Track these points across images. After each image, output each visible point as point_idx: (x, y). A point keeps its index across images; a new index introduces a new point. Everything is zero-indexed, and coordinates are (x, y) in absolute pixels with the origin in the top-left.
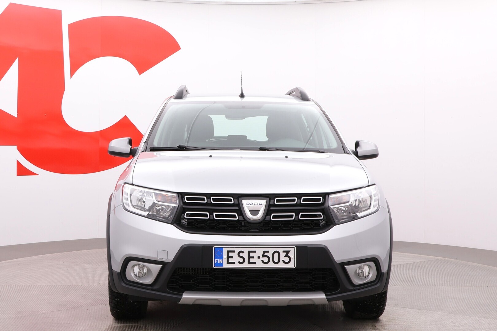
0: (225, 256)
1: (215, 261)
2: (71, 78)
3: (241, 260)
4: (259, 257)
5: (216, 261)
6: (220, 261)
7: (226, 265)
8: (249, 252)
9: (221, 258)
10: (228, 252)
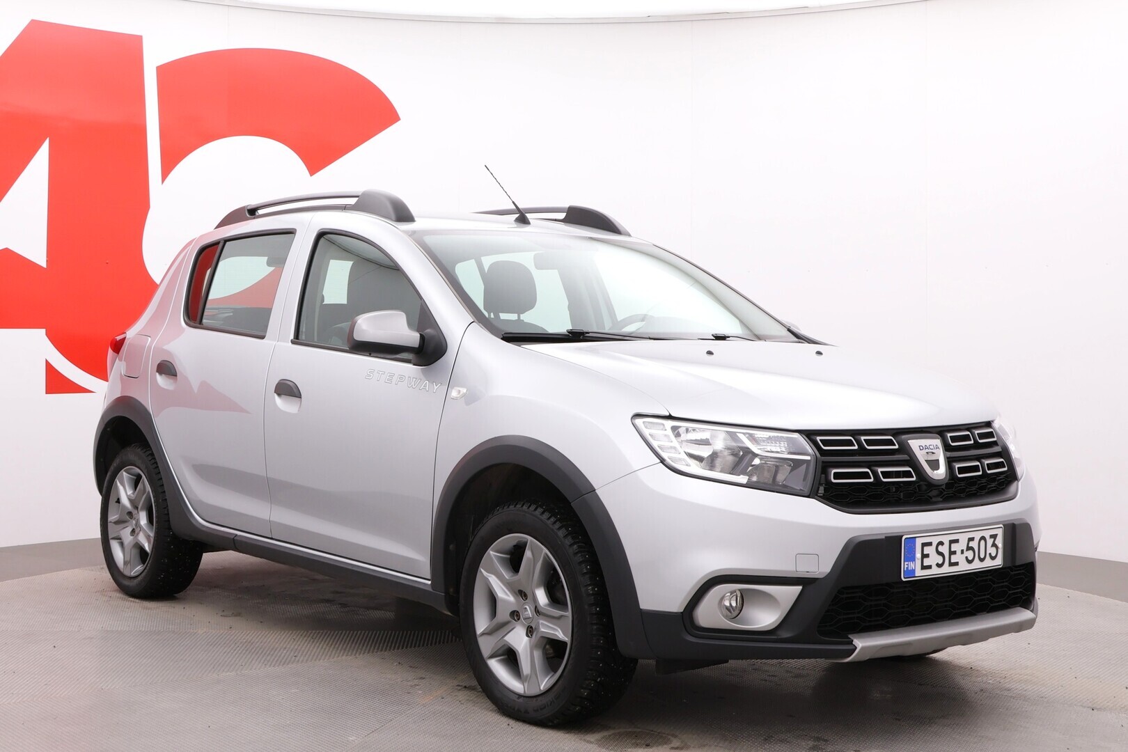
0: (918, 555)
1: (904, 565)
2: (163, 182)
3: (940, 560)
4: (962, 552)
5: (906, 566)
6: (911, 565)
7: (920, 573)
8: (952, 542)
9: (913, 559)
10: (924, 545)
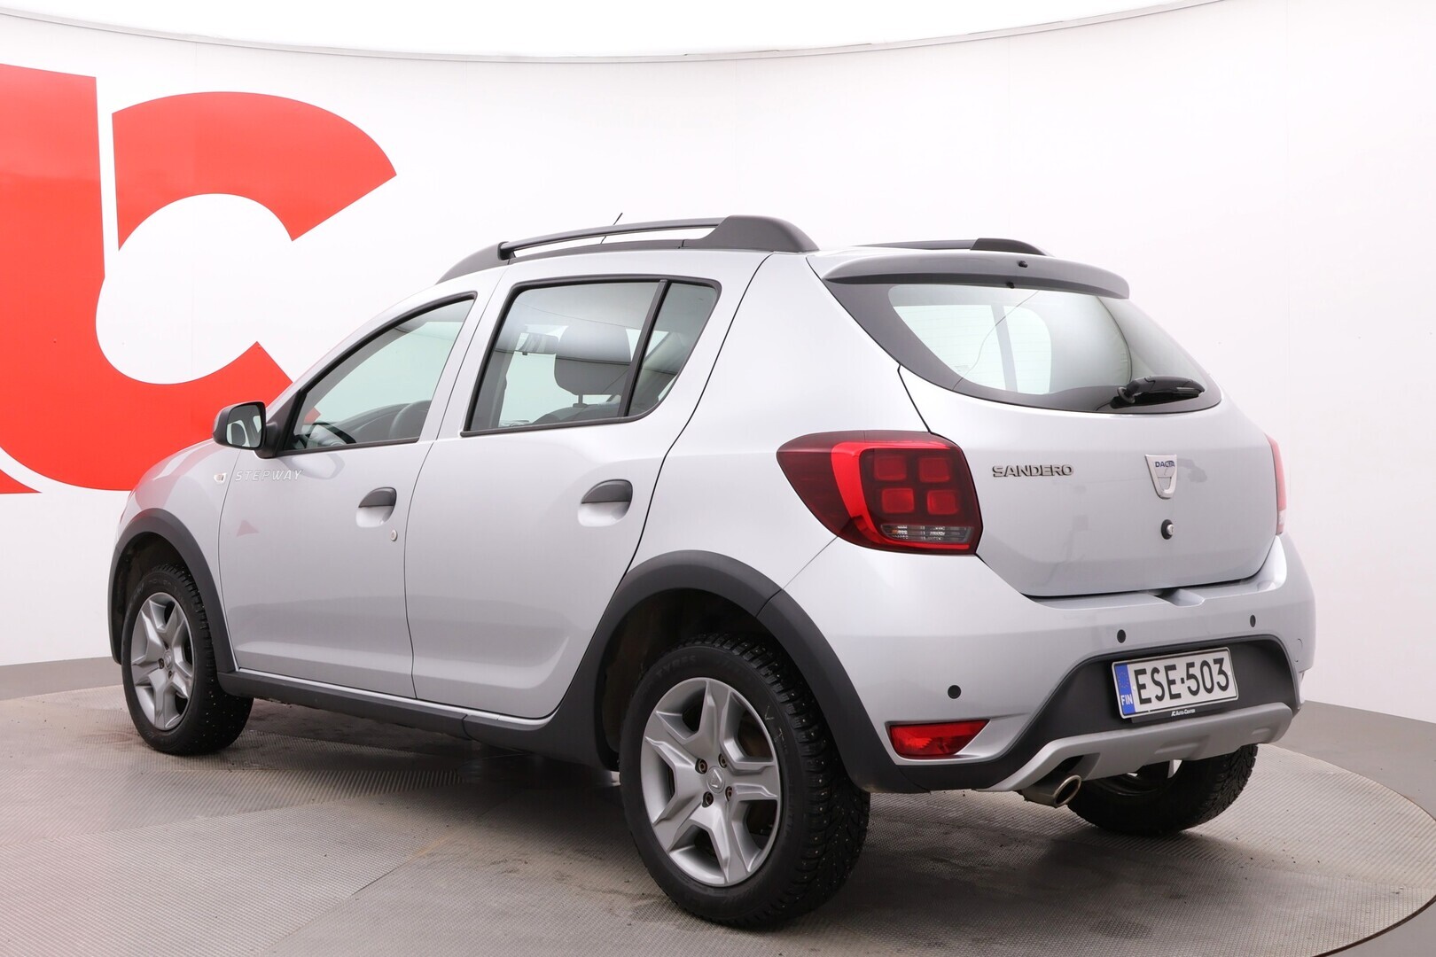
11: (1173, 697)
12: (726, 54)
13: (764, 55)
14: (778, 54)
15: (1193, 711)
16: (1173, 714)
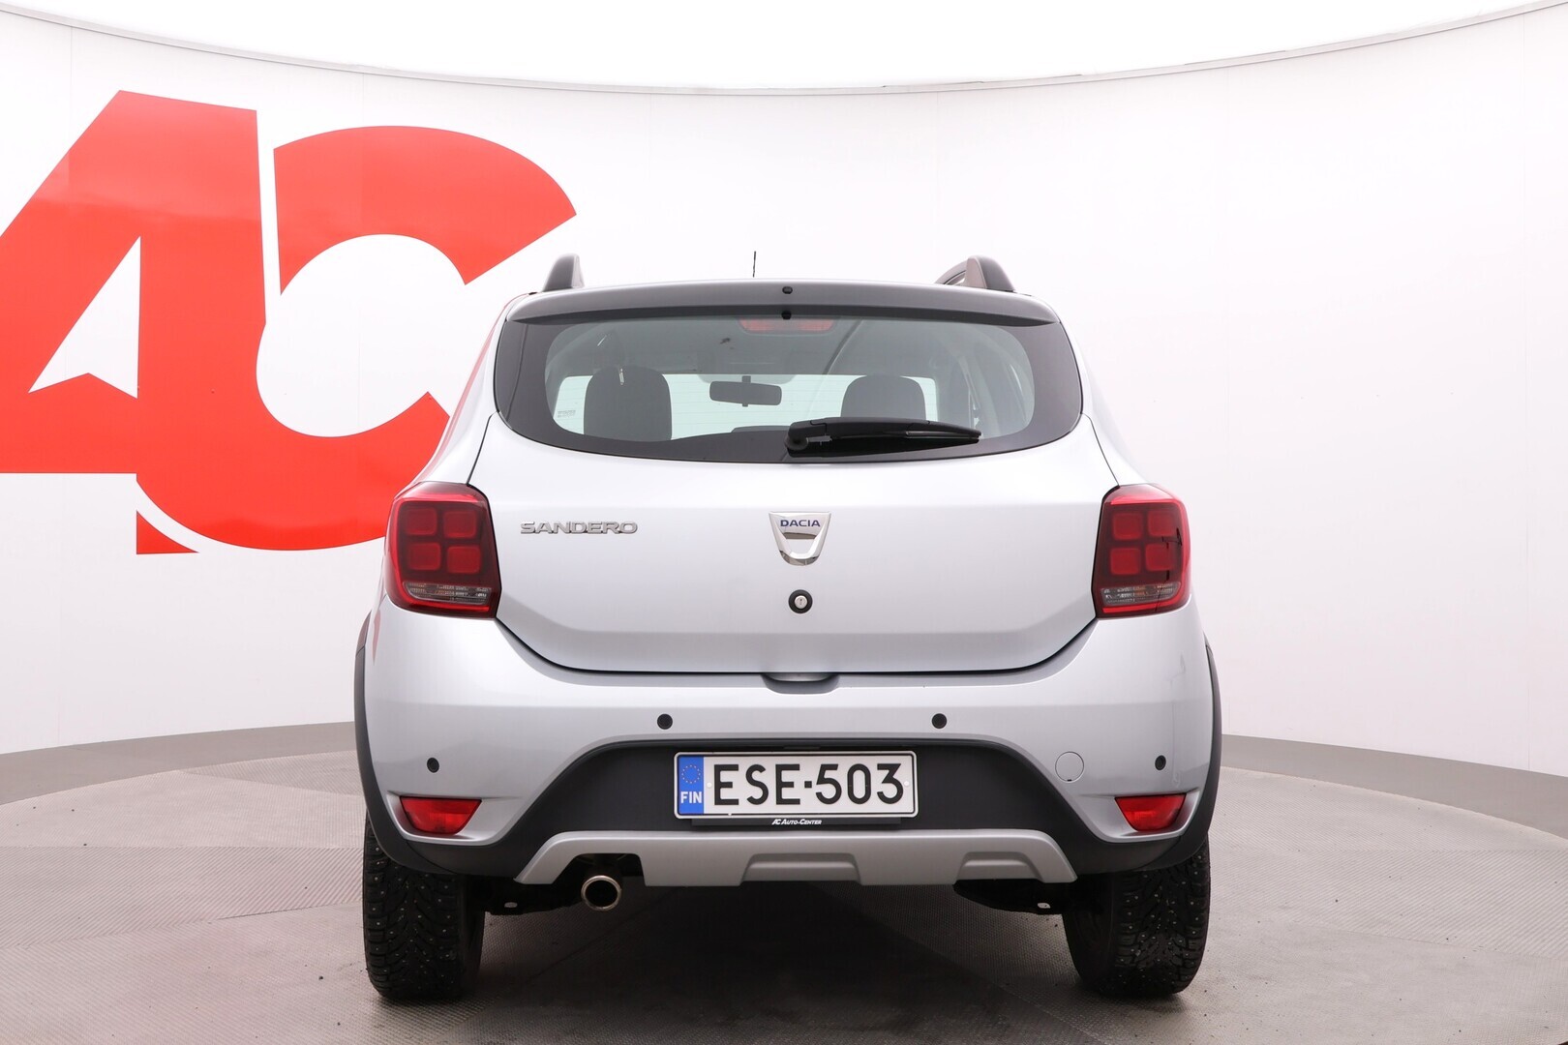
11: (780, 801)
12: (932, 85)
13: (966, 87)
14: (982, 86)
15: (820, 822)
16: (776, 822)
